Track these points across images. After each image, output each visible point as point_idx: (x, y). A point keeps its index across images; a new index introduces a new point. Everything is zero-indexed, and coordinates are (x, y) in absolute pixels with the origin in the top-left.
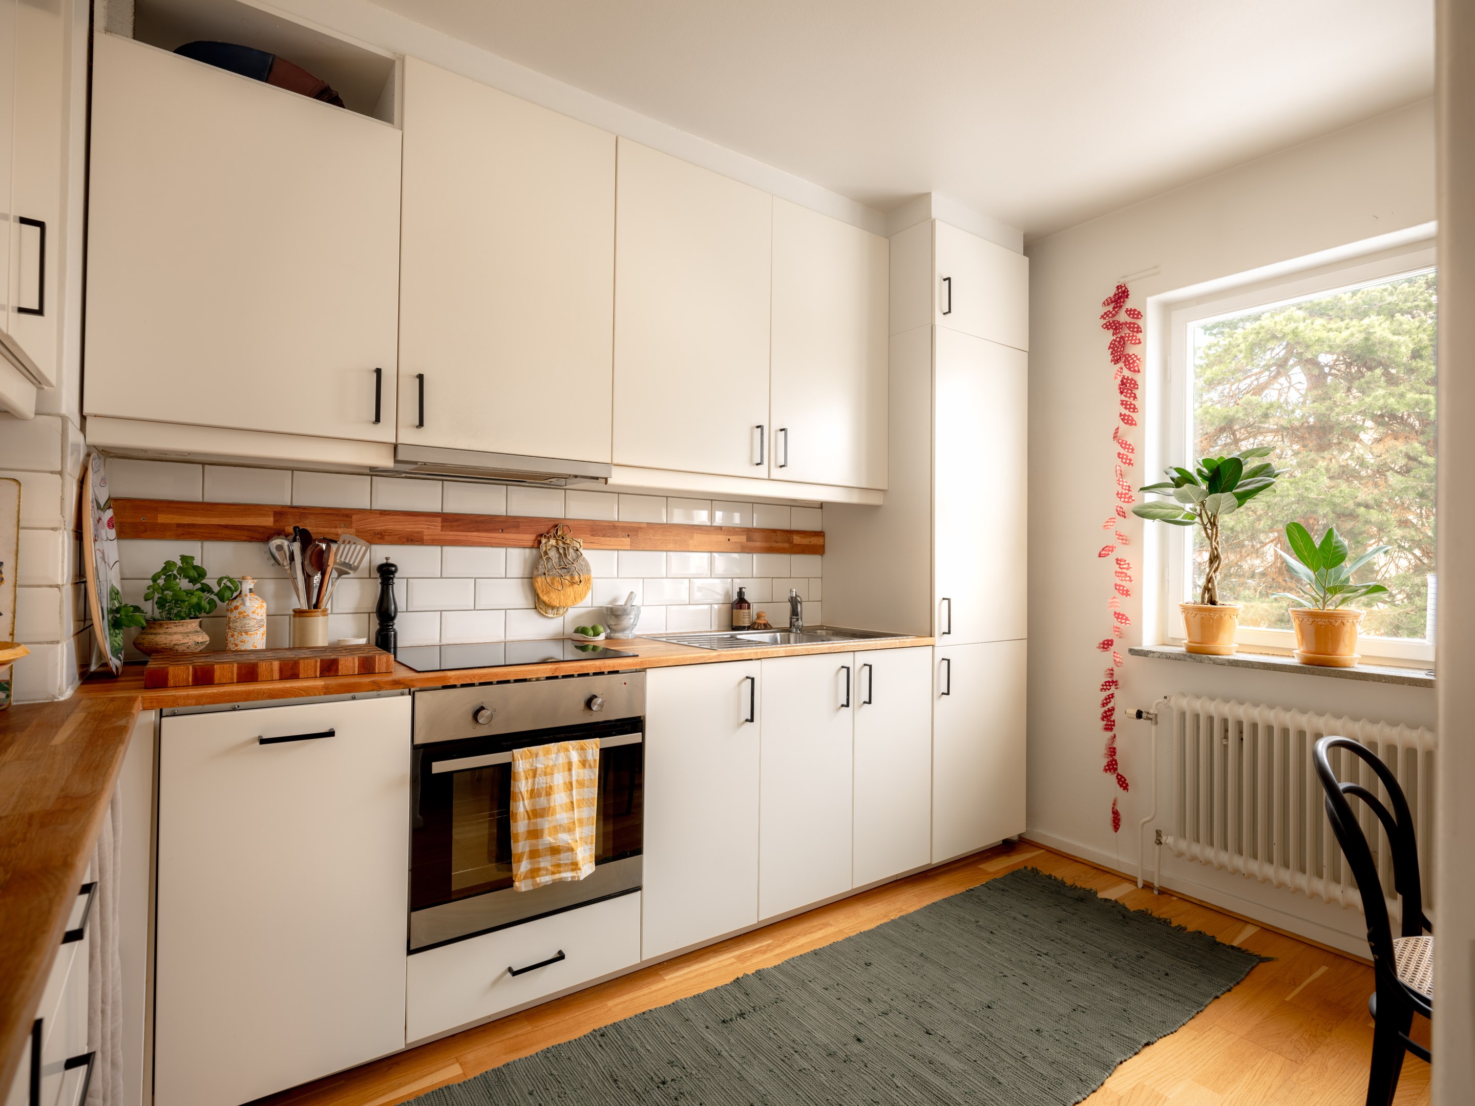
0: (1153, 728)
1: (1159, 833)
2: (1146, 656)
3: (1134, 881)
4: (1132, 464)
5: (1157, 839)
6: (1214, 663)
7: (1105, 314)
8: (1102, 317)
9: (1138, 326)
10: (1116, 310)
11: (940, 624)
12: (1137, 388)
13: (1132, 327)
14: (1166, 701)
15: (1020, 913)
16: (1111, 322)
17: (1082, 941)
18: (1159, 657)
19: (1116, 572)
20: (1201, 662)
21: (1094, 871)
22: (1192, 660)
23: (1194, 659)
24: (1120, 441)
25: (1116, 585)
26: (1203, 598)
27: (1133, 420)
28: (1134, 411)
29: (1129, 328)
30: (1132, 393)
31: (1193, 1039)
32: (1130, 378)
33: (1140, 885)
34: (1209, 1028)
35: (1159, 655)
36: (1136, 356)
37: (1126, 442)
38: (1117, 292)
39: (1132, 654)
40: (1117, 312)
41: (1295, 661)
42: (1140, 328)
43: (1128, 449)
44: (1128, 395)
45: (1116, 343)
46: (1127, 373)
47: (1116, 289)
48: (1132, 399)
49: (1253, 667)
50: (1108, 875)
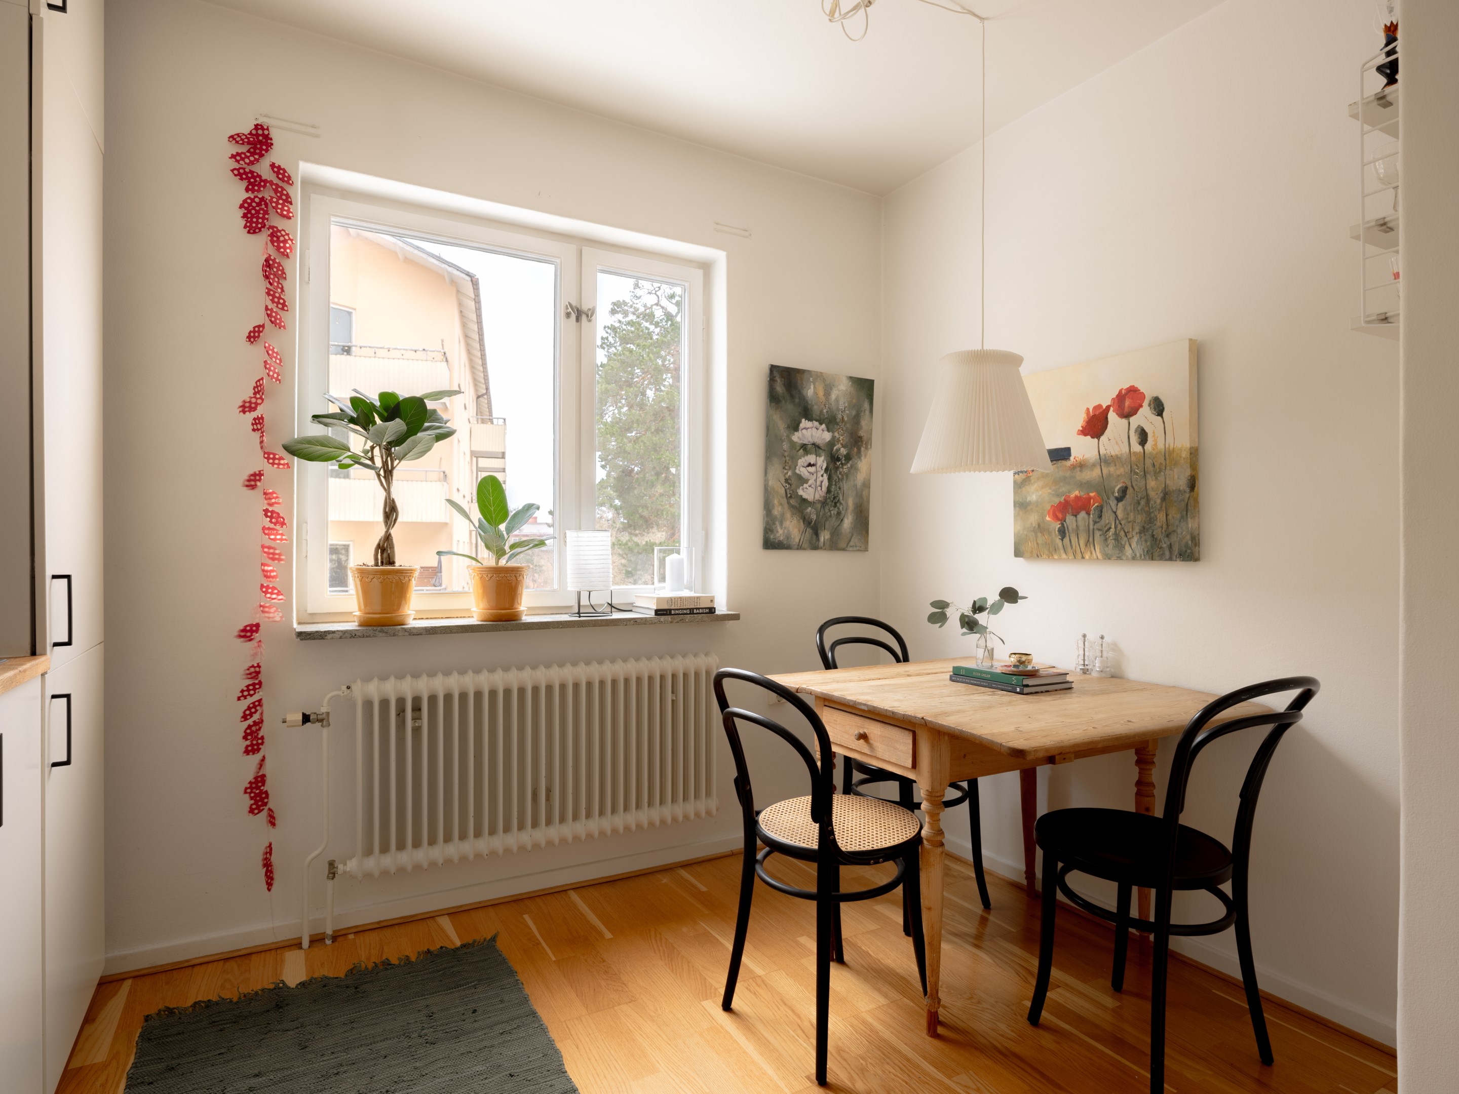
0: (325, 731)
1: (332, 864)
2: (323, 638)
3: (298, 945)
4: (280, 381)
5: (330, 873)
6: (410, 635)
7: (238, 154)
8: (233, 156)
9: (288, 194)
10: (257, 157)
11: (53, 629)
12: (285, 278)
13: (279, 192)
14: (349, 691)
15: (247, 1077)
16: (247, 170)
18: (341, 638)
19: (264, 528)
20: (394, 635)
22: (384, 634)
23: (387, 633)
24: (267, 345)
25: (263, 547)
26: (376, 559)
27: (281, 321)
28: (282, 309)
29: (276, 191)
30: (278, 283)
32: (277, 261)
33: (306, 944)
35: (341, 634)
36: (288, 234)
37: (273, 348)
38: (254, 132)
39: (301, 640)
40: (257, 160)
42: (290, 197)
43: (276, 358)
44: (276, 284)
45: (254, 204)
46: (272, 251)
47: (253, 127)
48: (279, 290)
49: (451, 632)
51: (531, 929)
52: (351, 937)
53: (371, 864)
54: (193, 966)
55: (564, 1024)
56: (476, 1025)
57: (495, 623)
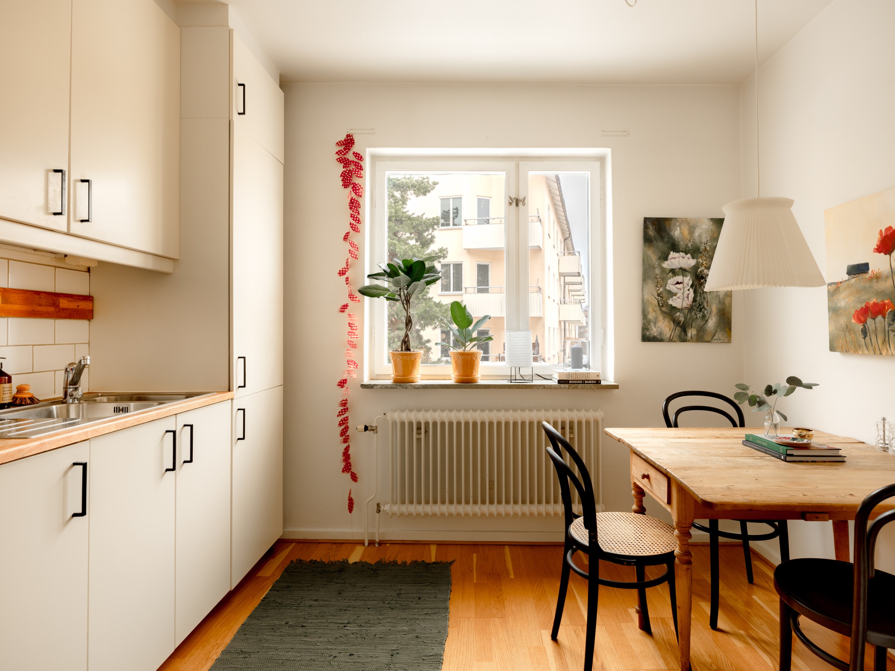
0: (375, 435)
1: (378, 505)
2: (372, 388)
3: (362, 543)
4: (357, 258)
5: (377, 510)
6: (414, 388)
7: (339, 151)
8: (337, 153)
9: (361, 165)
10: (347, 150)
11: (238, 380)
12: (360, 207)
13: (357, 165)
14: (384, 416)
15: (311, 600)
16: (343, 158)
17: (362, 600)
18: (381, 388)
19: (349, 332)
20: (406, 388)
21: (335, 546)
22: (401, 387)
23: (402, 386)
24: (350, 242)
25: (348, 341)
26: (402, 348)
27: (357, 228)
28: (358, 223)
29: (355, 165)
30: (357, 210)
31: (458, 634)
32: (356, 199)
33: (366, 544)
34: (459, 621)
35: (381, 386)
36: (360, 186)
37: (354, 243)
38: (346, 139)
39: (363, 388)
40: (347, 152)
41: (452, 382)
42: (362, 167)
43: (355, 247)
44: (355, 211)
45: (346, 174)
46: (354, 195)
47: (346, 136)
48: (357, 214)
49: (435, 388)
50: (344, 545)
51: (473, 562)
52: (388, 545)
53: (395, 508)
54: (320, 543)
55: (459, 619)
56: (417, 606)
57: (461, 384)
